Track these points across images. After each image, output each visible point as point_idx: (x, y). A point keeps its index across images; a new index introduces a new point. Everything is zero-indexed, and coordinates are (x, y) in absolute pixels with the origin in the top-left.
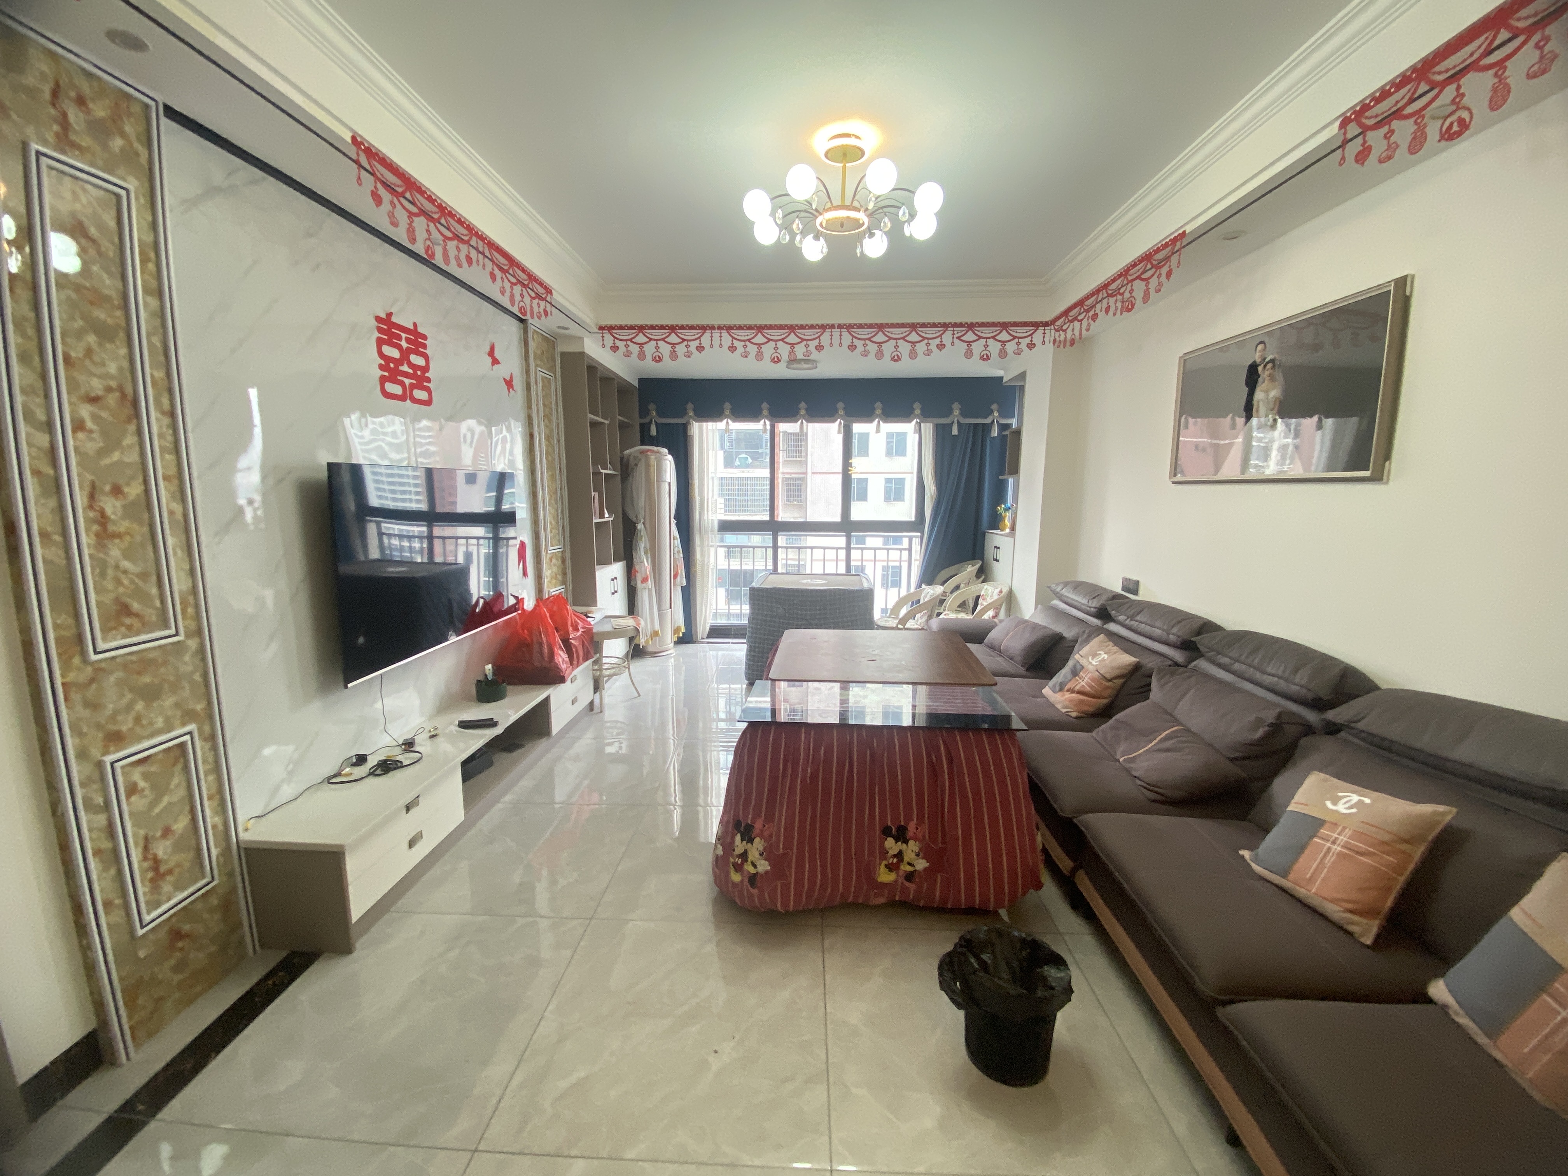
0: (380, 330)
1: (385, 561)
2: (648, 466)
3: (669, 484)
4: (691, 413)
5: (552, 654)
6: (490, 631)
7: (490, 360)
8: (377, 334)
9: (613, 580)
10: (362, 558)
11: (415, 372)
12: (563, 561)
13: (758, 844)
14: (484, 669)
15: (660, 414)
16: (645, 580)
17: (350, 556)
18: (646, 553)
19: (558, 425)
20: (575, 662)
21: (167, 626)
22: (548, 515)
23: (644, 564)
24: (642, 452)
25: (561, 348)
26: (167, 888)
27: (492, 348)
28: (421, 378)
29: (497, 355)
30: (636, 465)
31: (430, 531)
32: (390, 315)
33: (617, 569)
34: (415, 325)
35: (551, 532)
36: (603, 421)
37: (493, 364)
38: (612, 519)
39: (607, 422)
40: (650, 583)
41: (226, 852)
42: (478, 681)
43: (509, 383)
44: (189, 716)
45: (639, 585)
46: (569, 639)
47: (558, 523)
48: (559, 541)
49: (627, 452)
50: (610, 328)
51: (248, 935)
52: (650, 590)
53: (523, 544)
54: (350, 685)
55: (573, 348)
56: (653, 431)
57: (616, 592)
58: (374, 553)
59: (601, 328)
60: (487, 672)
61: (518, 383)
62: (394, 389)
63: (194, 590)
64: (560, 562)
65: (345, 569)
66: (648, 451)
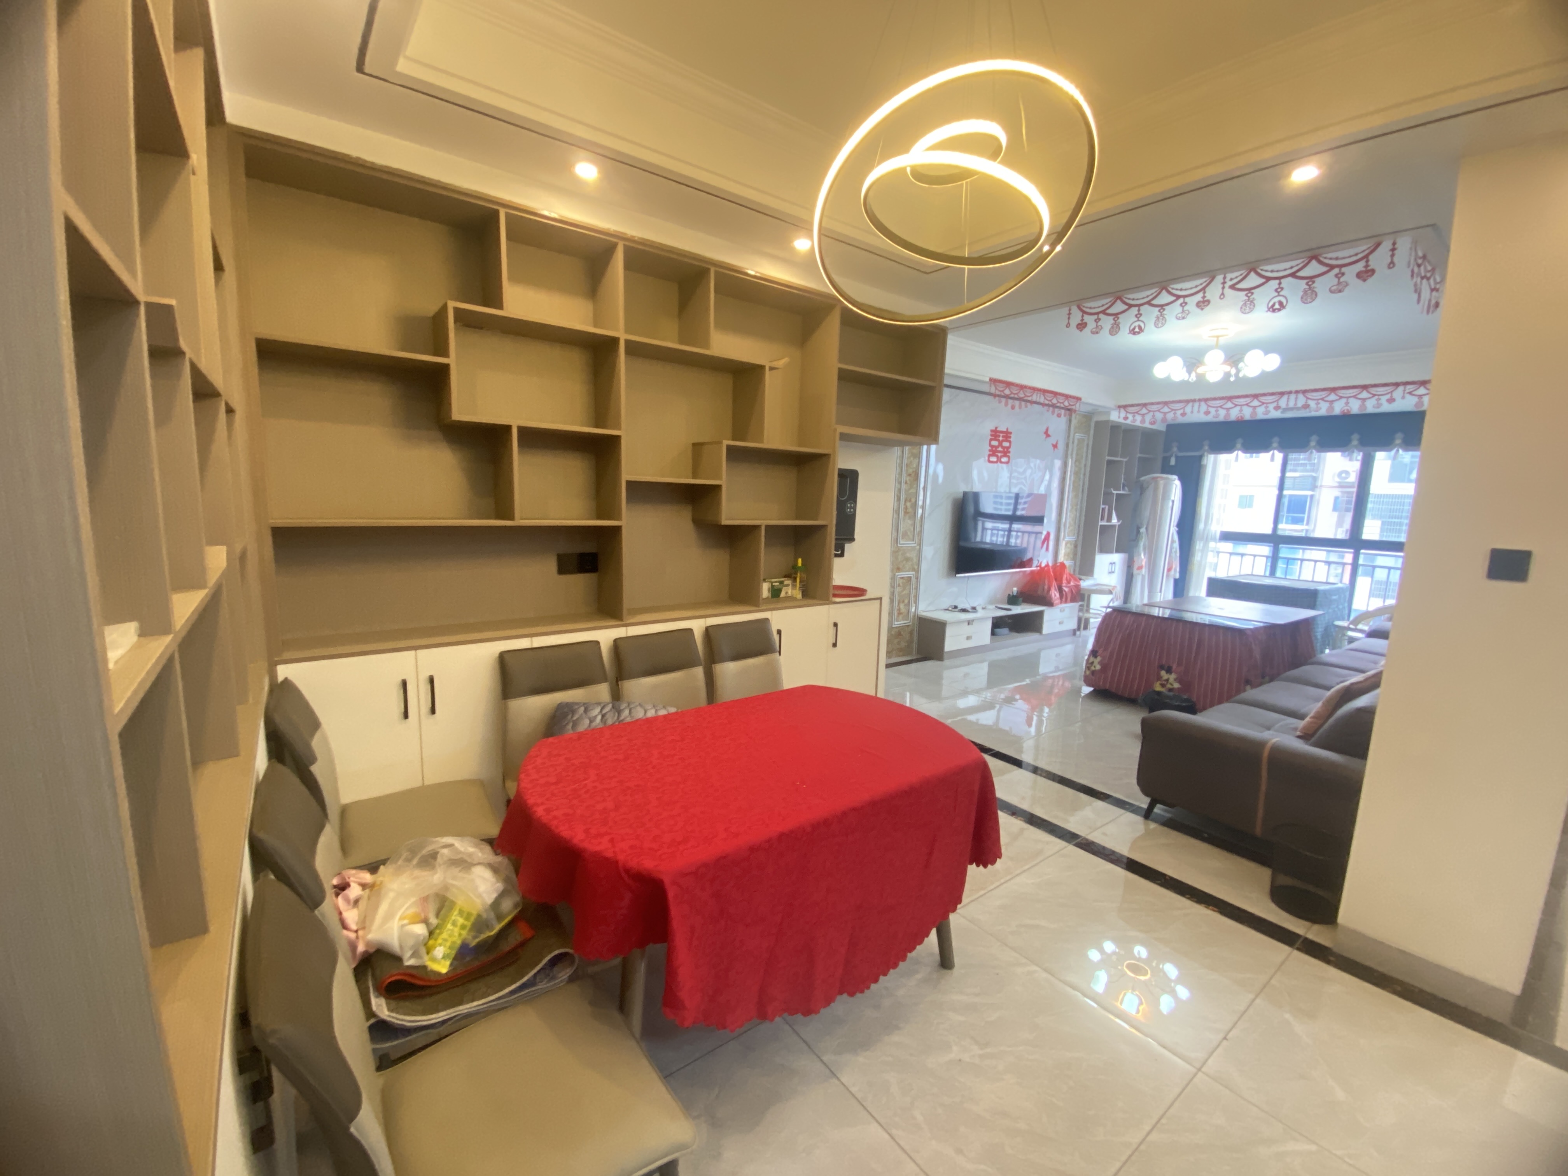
0: (991, 435)
1: (982, 542)
2: (1156, 489)
3: (1173, 501)
4: (1206, 448)
5: (1049, 589)
6: (1021, 574)
7: (1045, 436)
8: (990, 437)
9: (1111, 563)
10: (973, 540)
11: (1004, 449)
12: (1076, 546)
13: (1099, 659)
14: (1012, 590)
15: (1180, 449)
16: (1140, 568)
17: (967, 539)
18: (1144, 549)
19: (1085, 465)
20: (1064, 600)
21: (913, 540)
22: (1068, 517)
23: (1142, 558)
24: (1154, 478)
25: (1096, 418)
26: (901, 617)
27: (1047, 429)
28: (1006, 452)
29: (1049, 433)
30: (1147, 488)
31: (1010, 527)
32: (996, 428)
33: (1117, 558)
34: (1007, 429)
35: (1069, 528)
36: (1122, 459)
37: (1046, 437)
38: (1119, 523)
39: (1125, 460)
40: (1144, 571)
41: (914, 616)
42: (1009, 595)
43: (1055, 446)
44: (913, 570)
45: (1135, 572)
46: (1062, 586)
47: (1075, 523)
48: (1074, 534)
49: (1143, 478)
50: (1125, 407)
51: (915, 646)
52: (1143, 577)
53: (1048, 534)
54: (957, 575)
55: (1103, 418)
56: (1173, 462)
57: (1113, 572)
58: (978, 539)
59: (1119, 407)
60: (1014, 591)
61: (1061, 446)
62: (994, 459)
63: (921, 531)
64: (1073, 546)
65: (962, 544)
66: (1157, 477)
